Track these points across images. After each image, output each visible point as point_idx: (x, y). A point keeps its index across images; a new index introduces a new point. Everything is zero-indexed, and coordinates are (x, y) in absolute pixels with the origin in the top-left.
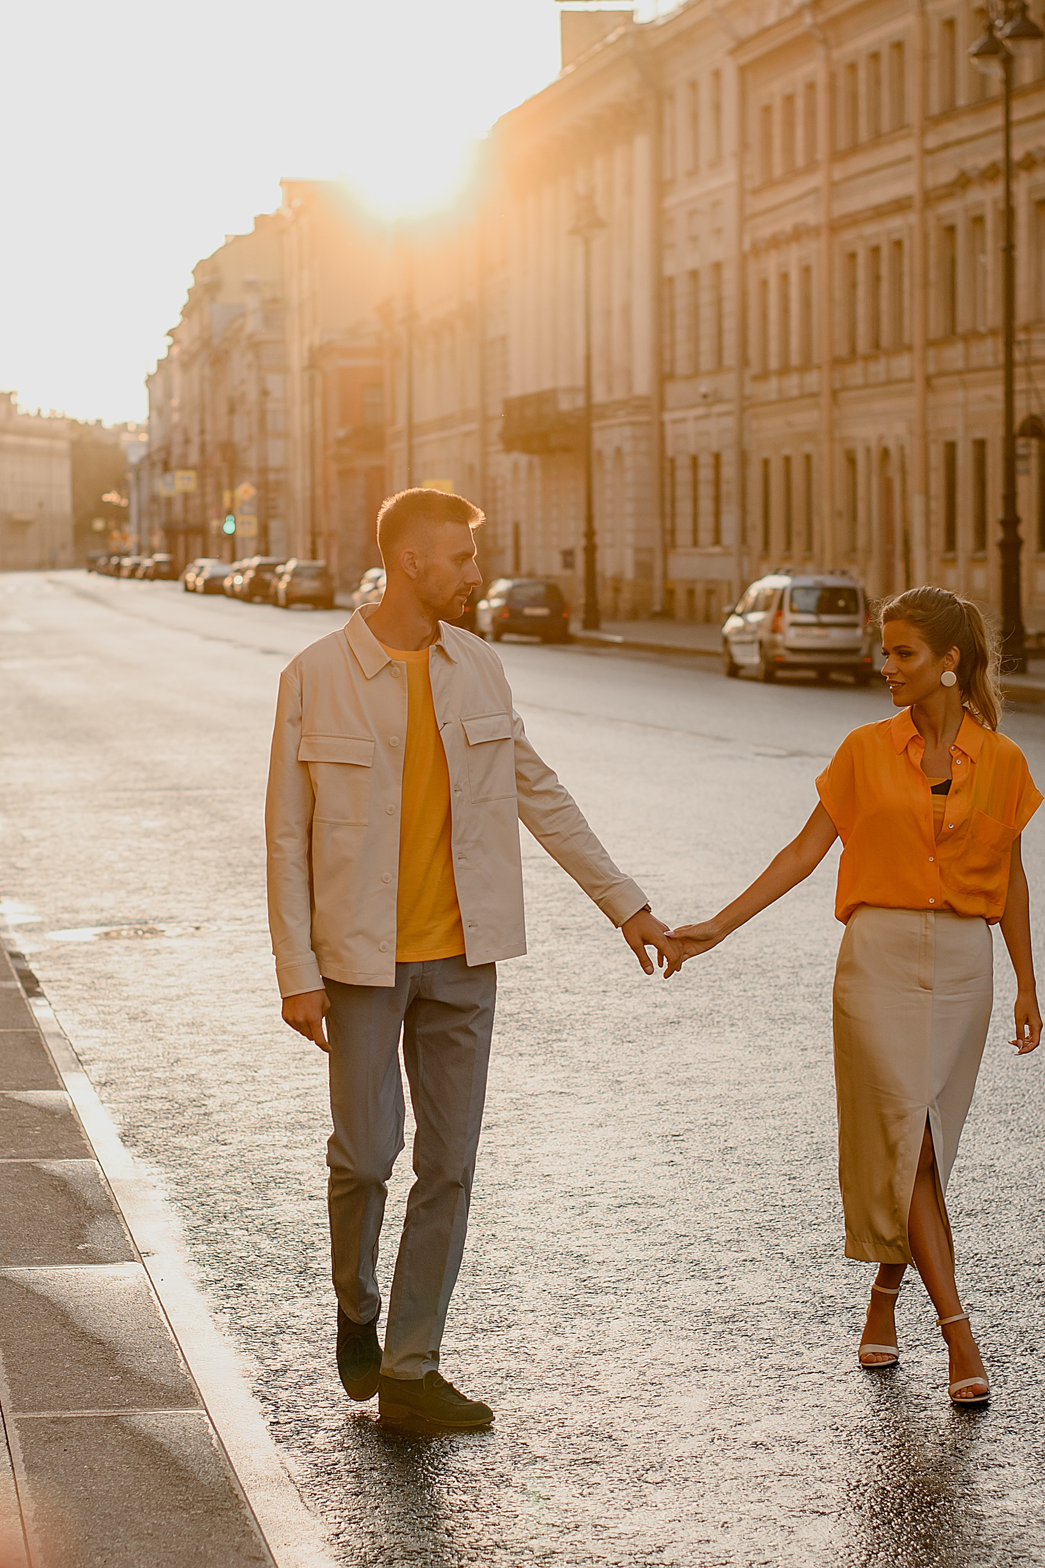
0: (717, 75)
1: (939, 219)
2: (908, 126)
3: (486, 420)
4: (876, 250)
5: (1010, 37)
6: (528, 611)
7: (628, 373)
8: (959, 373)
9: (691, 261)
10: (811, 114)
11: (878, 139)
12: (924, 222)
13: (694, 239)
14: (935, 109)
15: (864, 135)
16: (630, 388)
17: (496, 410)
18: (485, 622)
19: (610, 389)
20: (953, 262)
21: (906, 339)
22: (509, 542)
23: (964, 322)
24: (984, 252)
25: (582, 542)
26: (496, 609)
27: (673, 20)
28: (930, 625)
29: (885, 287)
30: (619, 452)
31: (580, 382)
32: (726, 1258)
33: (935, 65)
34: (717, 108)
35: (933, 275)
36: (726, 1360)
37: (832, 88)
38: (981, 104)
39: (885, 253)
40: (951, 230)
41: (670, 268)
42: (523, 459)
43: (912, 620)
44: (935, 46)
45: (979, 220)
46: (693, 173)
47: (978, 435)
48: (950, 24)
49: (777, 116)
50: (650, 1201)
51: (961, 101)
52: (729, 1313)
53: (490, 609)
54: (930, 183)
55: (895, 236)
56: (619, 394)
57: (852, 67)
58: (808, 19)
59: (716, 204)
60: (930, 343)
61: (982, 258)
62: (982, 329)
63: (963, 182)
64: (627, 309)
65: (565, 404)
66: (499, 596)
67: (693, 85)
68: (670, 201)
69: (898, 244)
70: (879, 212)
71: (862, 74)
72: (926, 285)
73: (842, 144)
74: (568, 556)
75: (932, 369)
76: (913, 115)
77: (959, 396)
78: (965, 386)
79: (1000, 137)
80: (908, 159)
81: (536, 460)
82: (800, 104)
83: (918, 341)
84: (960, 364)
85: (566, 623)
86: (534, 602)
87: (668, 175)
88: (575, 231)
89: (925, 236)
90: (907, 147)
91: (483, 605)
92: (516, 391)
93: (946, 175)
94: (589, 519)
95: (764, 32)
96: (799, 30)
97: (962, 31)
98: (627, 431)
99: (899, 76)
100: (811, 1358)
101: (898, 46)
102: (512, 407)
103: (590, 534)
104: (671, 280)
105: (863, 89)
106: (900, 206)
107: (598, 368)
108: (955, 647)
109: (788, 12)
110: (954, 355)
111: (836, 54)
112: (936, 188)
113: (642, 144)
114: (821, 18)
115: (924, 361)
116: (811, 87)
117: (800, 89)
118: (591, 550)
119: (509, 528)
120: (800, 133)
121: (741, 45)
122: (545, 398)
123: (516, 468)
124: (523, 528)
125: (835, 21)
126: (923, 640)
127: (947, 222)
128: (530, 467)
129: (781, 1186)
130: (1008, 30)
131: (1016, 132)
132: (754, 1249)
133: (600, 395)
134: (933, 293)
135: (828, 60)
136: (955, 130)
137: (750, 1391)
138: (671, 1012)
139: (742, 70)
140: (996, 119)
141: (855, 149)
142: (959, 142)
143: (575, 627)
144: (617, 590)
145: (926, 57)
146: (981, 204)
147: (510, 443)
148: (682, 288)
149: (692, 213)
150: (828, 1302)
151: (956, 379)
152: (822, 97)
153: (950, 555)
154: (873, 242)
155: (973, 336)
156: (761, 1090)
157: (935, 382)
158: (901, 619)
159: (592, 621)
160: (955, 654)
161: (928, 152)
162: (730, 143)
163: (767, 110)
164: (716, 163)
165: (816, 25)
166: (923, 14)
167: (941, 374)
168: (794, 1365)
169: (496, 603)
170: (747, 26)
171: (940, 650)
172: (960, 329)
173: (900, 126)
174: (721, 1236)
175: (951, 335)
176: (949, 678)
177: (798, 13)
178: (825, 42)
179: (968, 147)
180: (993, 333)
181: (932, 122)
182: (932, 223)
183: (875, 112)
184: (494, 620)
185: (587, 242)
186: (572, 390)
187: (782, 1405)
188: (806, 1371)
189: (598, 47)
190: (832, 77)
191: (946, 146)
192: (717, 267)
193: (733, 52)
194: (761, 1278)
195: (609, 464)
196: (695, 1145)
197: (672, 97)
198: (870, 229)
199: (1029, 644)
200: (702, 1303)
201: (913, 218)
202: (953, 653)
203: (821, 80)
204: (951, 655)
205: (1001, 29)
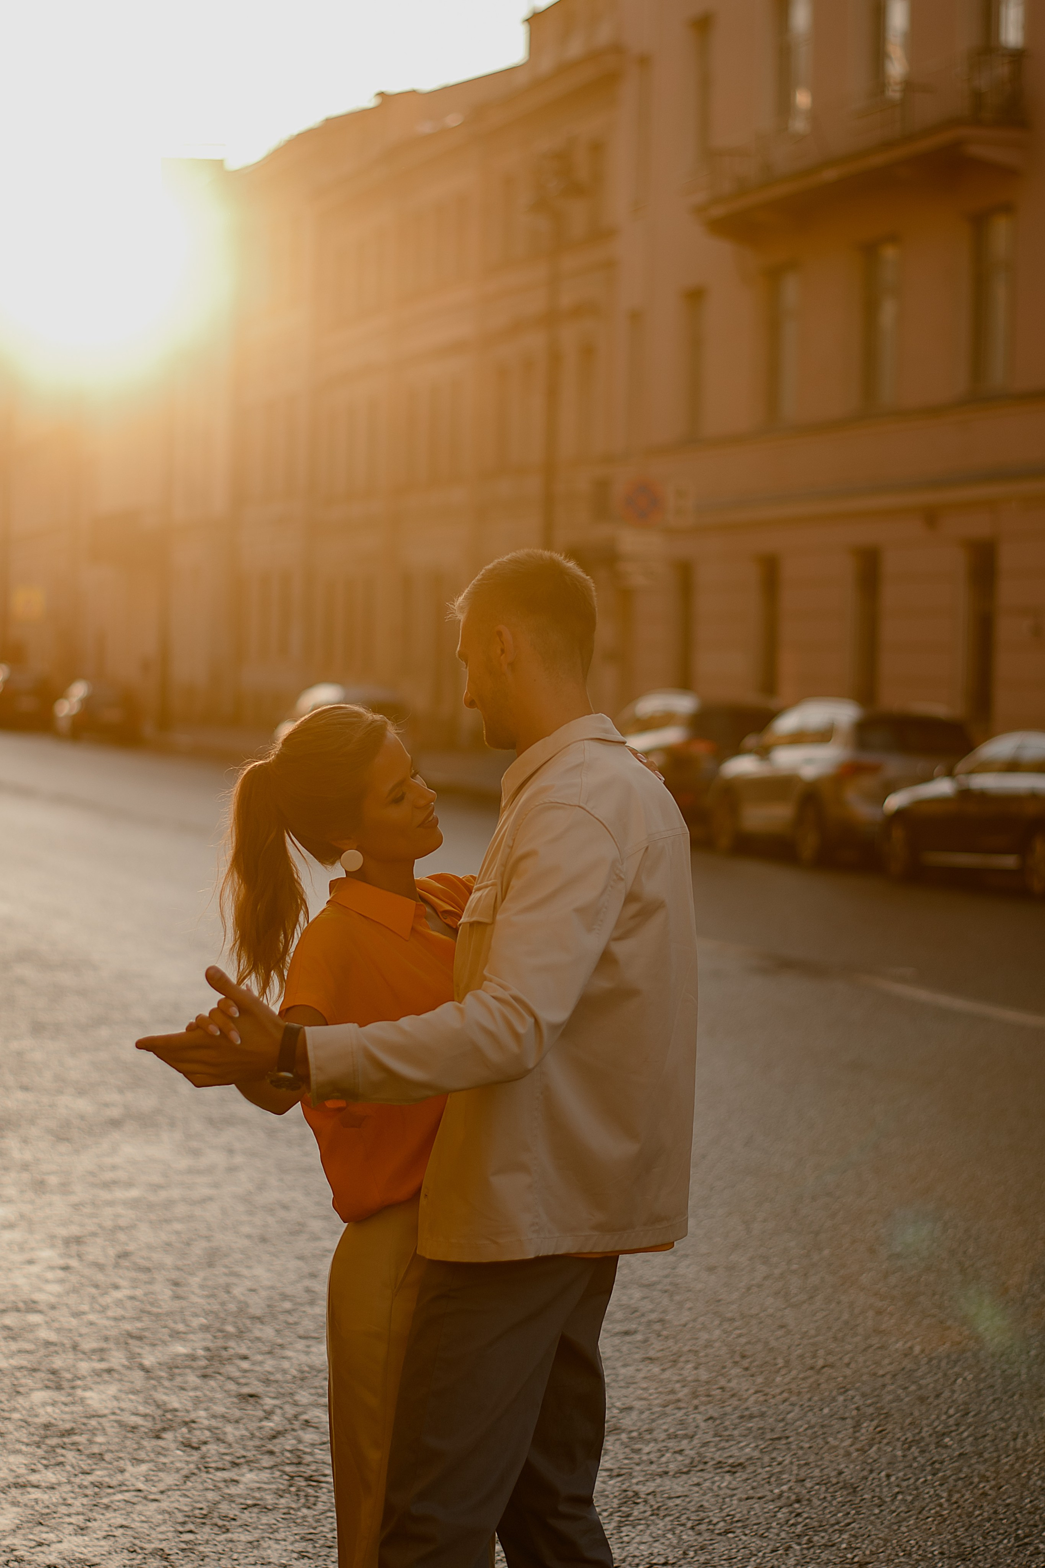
3: (77, 535)
7: (208, 496)
32: (84, 1367)
36: (50, 1476)
50: (31, 1307)
52: (68, 1426)
100: (135, 1474)
103: (167, 644)
106: (460, 348)
129: (165, 1293)
132: (117, 1359)
137: (63, 1510)
138: (115, 1113)
141: (420, 293)
150: (169, 1416)
156: (175, 1193)
168: (114, 1483)
174: (88, 1345)
182: (488, 364)
187: (89, 1524)
188: (125, 1488)
193: (312, 200)
194: (112, 1390)
196: (95, 1251)
200: (46, 1414)
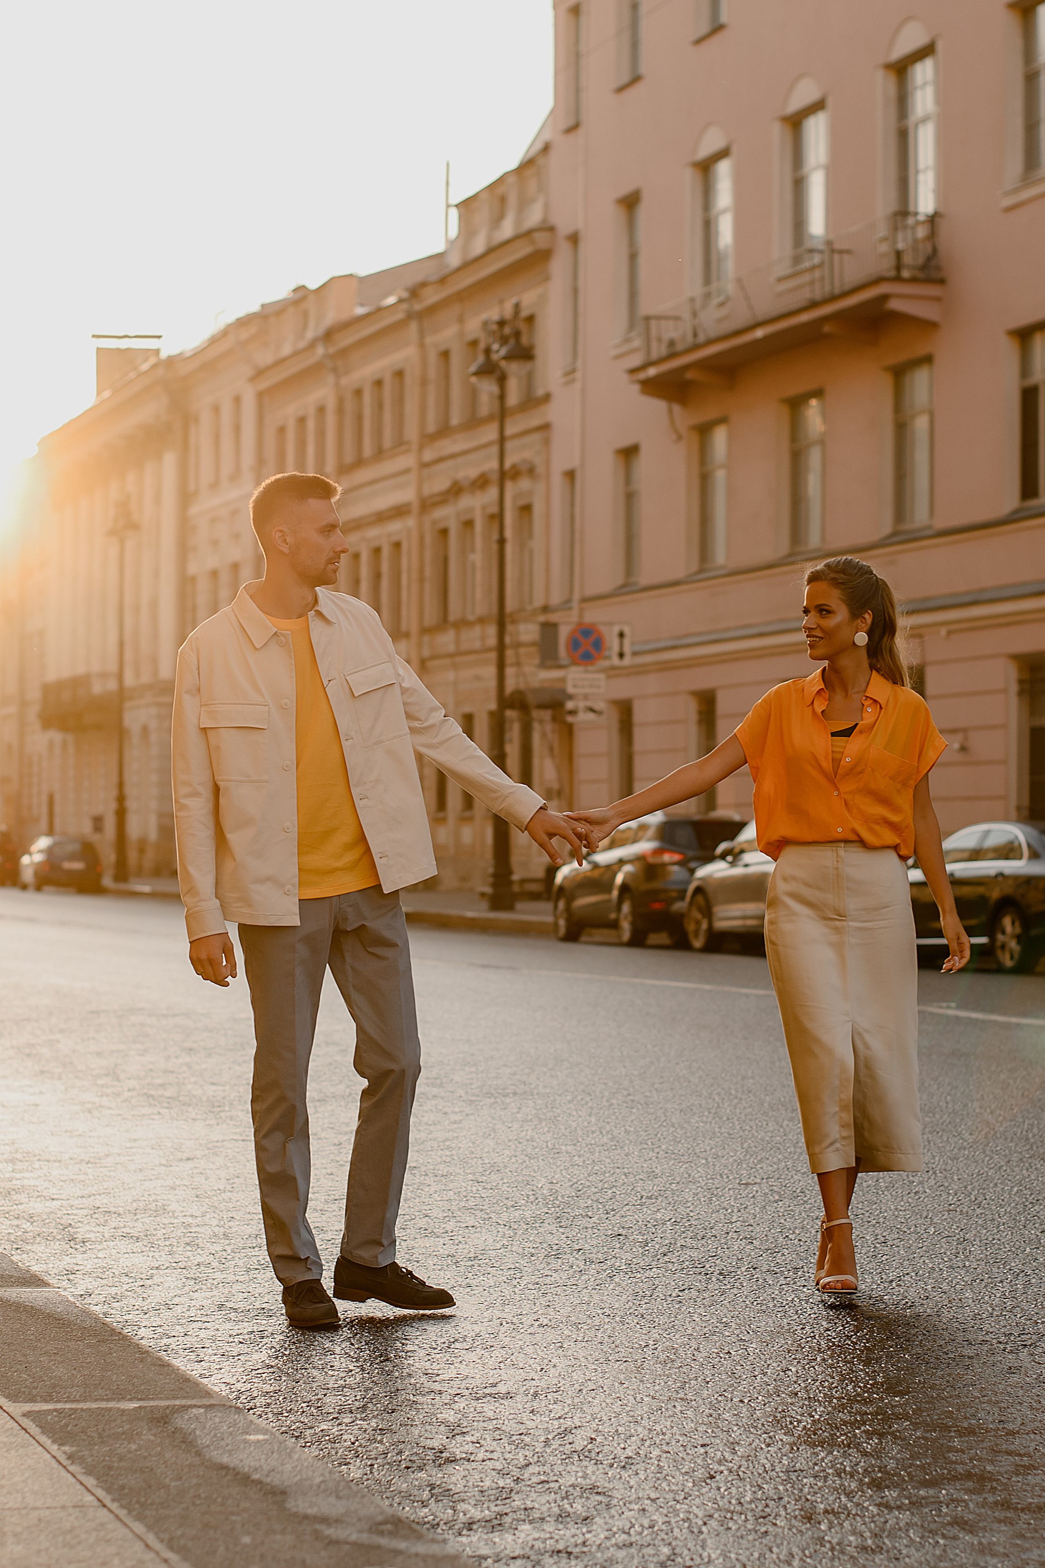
0: (237, 400)
1: (434, 522)
2: (408, 443)
3: (24, 704)
4: (377, 551)
5: (505, 358)
6: (67, 865)
7: (155, 661)
8: (451, 655)
9: (212, 562)
10: (321, 433)
11: (380, 454)
12: (420, 526)
13: (215, 543)
14: (431, 428)
15: (368, 450)
16: (156, 672)
17: (34, 694)
18: (28, 875)
19: (137, 674)
20: (446, 560)
21: (404, 627)
22: (44, 810)
23: (455, 611)
24: (473, 550)
25: (113, 806)
26: (39, 863)
27: (199, 353)
28: (850, 588)
29: (385, 583)
30: (145, 730)
31: (113, 667)
33: (432, 389)
34: (237, 429)
35: (428, 571)
37: (340, 410)
38: (473, 422)
39: (386, 553)
40: (444, 532)
41: (193, 568)
42: (57, 736)
43: (835, 583)
44: (432, 374)
45: (469, 524)
46: (215, 485)
47: (467, 709)
48: (445, 355)
49: (291, 436)
51: (455, 421)
53: (32, 863)
54: (427, 491)
55: (395, 538)
56: (146, 678)
57: (358, 393)
58: (320, 350)
59: (235, 513)
60: (425, 631)
61: (472, 557)
62: (471, 618)
63: (456, 490)
64: (154, 604)
65: (97, 688)
66: (40, 851)
67: (216, 409)
68: (194, 510)
69: (397, 545)
70: (381, 517)
71: (367, 398)
72: (421, 580)
73: (349, 459)
74: (98, 823)
75: (426, 653)
76: (412, 433)
77: (451, 675)
78: (455, 667)
79: (495, 450)
80: (407, 471)
81: (70, 738)
82: (311, 425)
83: (414, 629)
84: (451, 648)
85: (99, 876)
86: (72, 857)
87: (192, 487)
88: (112, 533)
89: (422, 539)
90: (407, 461)
91: (25, 860)
92: (52, 676)
93: (440, 484)
94: (121, 785)
95: (279, 363)
96: (312, 360)
97: (456, 360)
98: (153, 711)
99: (400, 400)
101: (399, 374)
102: (50, 691)
103: (121, 799)
104: (193, 579)
105: (367, 412)
106: (399, 512)
107: (128, 655)
108: (870, 612)
109: (302, 345)
110: (446, 640)
111: (344, 381)
112: (432, 496)
113: (170, 460)
114: (332, 350)
115: (420, 645)
116: (321, 410)
117: (312, 411)
118: (121, 814)
119: (44, 798)
120: (311, 449)
121: (260, 373)
122: (79, 682)
123: (51, 745)
124: (57, 798)
125: (344, 353)
126: (843, 601)
127: (441, 525)
128: (64, 744)
130: (503, 352)
131: (509, 445)
133: (129, 680)
134: (428, 586)
135: (337, 385)
136: (448, 446)
139: (260, 395)
140: (490, 433)
141: (360, 462)
142: (453, 456)
143: (107, 881)
144: (142, 851)
145: (424, 382)
146: (471, 510)
147: (48, 721)
148: (203, 585)
149: (213, 521)
151: (447, 661)
152: (331, 419)
153: (441, 815)
154: (375, 544)
155: (462, 624)
157: (430, 664)
158: (825, 580)
159: (122, 873)
160: (868, 617)
161: (425, 465)
162: (248, 458)
163: (282, 430)
164: (236, 476)
165: (326, 356)
166: (422, 345)
167: (433, 657)
169: (38, 858)
170: (266, 358)
171: (855, 613)
172: (452, 617)
173: (400, 443)
175: (444, 622)
176: (861, 638)
177: (312, 345)
178: (335, 370)
179: (460, 460)
180: (482, 620)
181: (428, 439)
182: (427, 526)
183: (378, 431)
184: (36, 874)
185: (122, 542)
186: (104, 675)
189: (132, 375)
190: (340, 401)
191: (441, 460)
192: (235, 567)
193: (253, 379)
195: (135, 739)
197: (197, 420)
198: (372, 532)
199: (516, 888)
201: (411, 522)
202: (866, 616)
203: (331, 404)
204: (864, 618)
205: (497, 351)
